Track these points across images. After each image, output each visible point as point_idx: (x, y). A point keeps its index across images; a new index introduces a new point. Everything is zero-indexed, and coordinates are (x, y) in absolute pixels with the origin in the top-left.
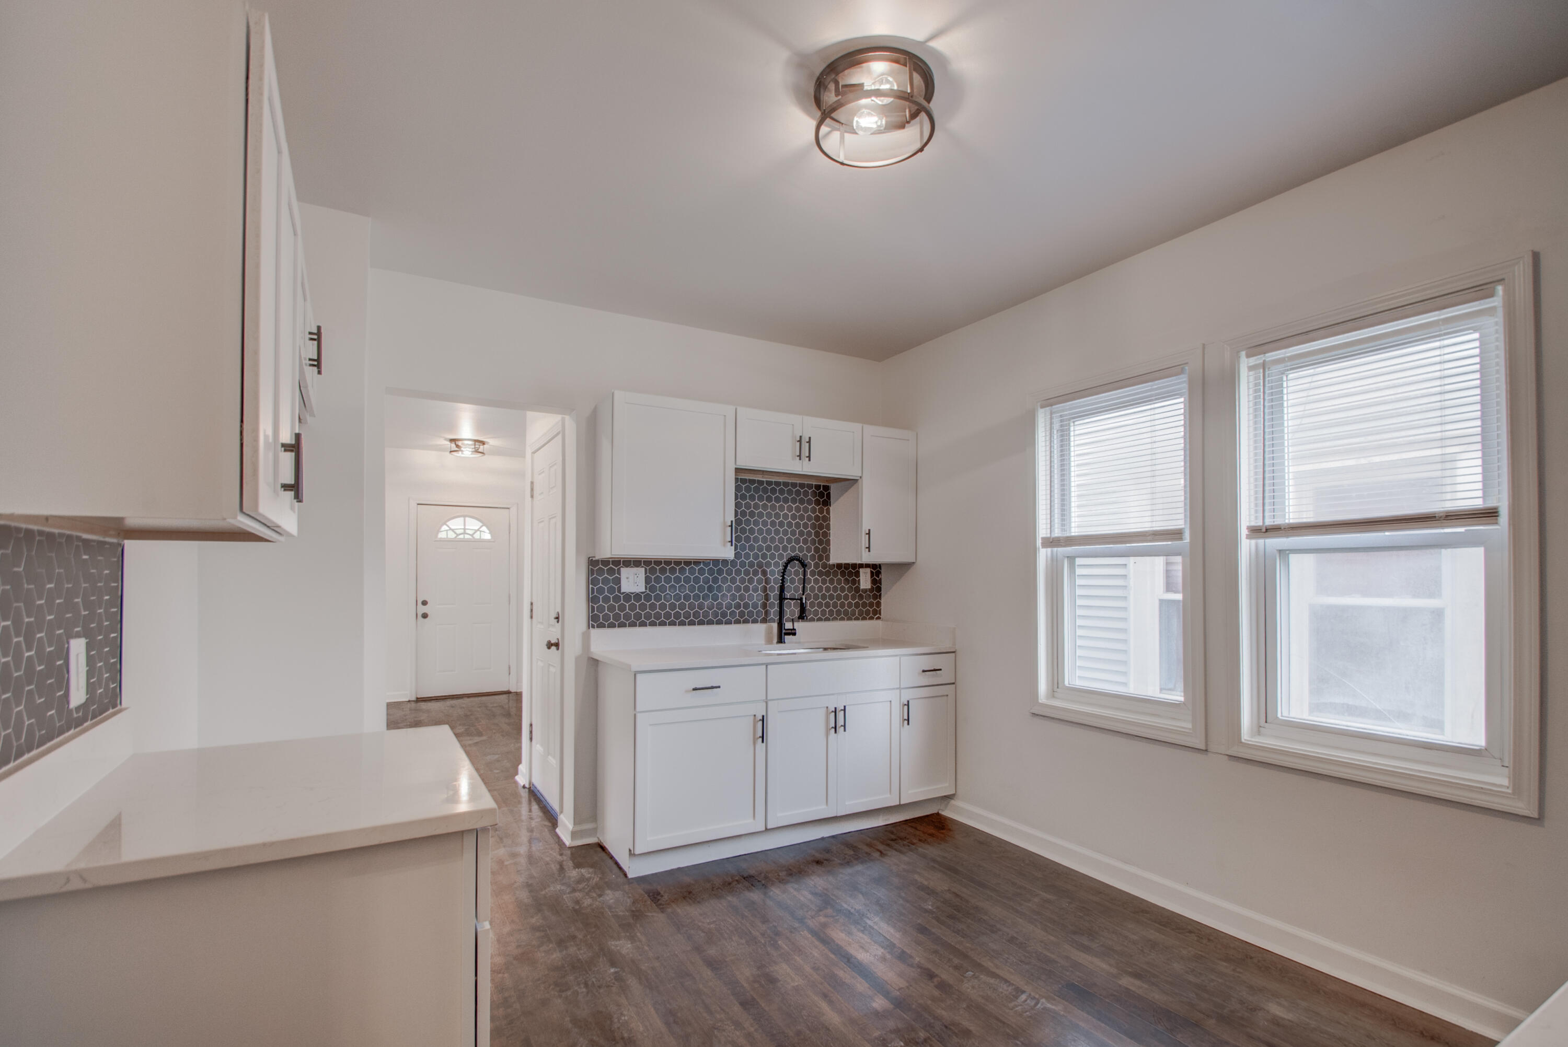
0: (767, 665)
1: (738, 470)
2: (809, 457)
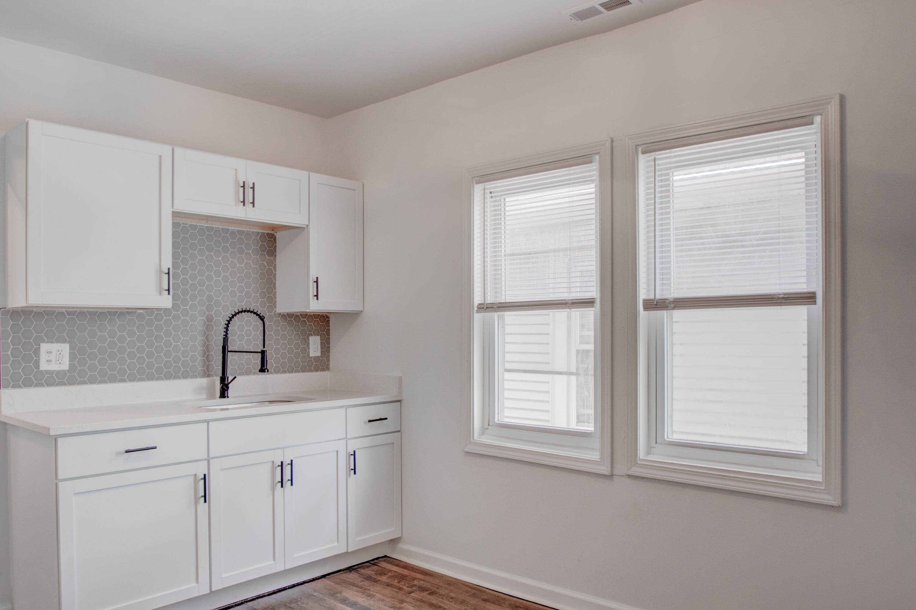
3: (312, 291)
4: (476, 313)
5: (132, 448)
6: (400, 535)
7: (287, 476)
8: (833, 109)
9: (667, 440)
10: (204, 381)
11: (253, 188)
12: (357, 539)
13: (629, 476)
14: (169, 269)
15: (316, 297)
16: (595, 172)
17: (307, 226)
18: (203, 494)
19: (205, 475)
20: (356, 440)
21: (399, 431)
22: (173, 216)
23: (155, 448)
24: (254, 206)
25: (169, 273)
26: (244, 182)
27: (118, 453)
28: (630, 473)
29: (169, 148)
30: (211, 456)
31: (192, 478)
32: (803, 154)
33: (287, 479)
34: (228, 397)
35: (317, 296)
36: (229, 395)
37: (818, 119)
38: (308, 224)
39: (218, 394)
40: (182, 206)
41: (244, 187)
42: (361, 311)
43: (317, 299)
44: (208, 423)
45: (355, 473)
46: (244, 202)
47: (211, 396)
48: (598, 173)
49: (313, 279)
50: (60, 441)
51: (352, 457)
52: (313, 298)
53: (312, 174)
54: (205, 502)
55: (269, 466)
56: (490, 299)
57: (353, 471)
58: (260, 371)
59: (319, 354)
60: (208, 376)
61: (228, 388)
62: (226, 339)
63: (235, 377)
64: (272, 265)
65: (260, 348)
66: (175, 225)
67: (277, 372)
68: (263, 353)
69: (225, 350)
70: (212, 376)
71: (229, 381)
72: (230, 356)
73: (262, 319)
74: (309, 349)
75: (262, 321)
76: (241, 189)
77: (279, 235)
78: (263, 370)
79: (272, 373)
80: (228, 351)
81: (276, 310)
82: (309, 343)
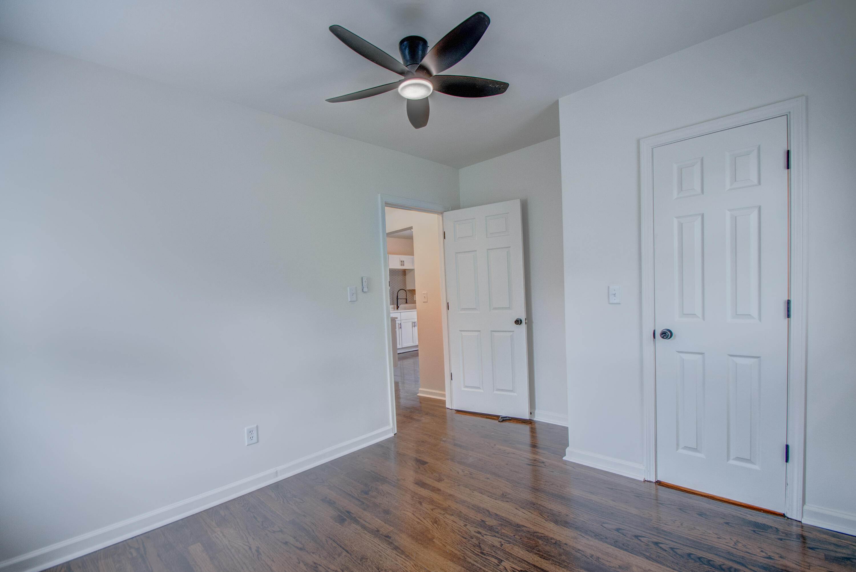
0: (400, 312)
1: (389, 269)
2: (404, 265)
39: (396, 308)
47: (394, 309)
62: (397, 296)
64: (405, 278)
65: (406, 298)
67: (410, 303)
68: (406, 299)
69: (397, 299)
72: (399, 300)
73: (406, 291)
76: (401, 262)
78: (406, 303)
79: (409, 304)
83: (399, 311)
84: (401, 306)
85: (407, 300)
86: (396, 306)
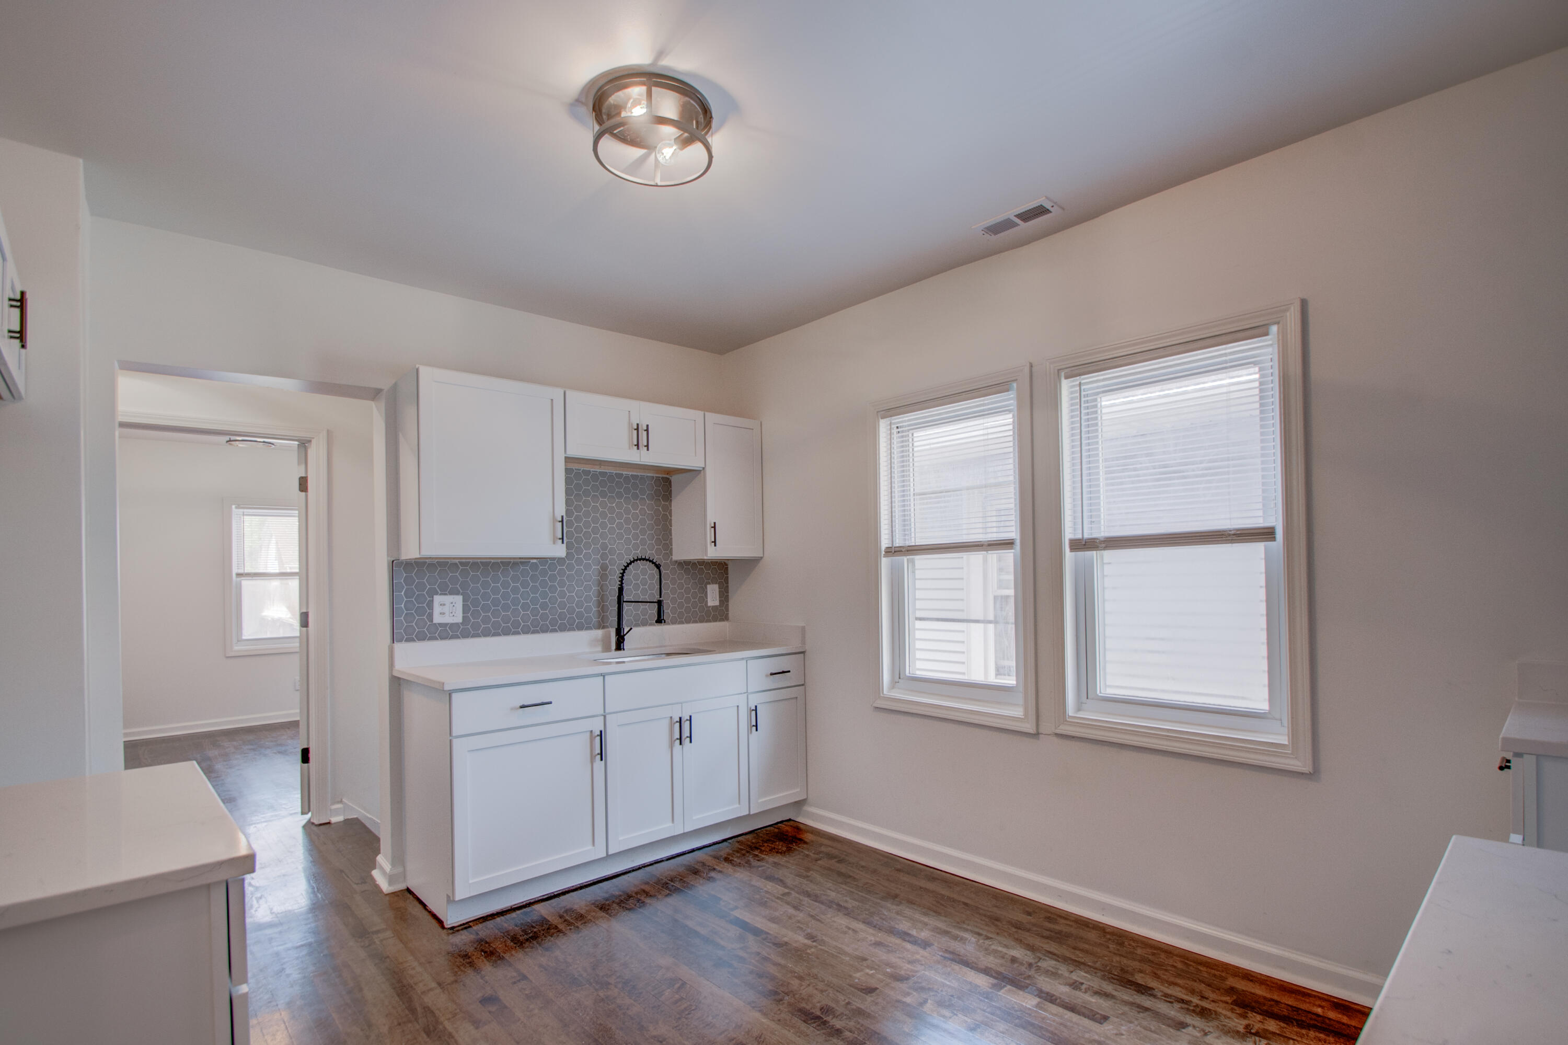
3: (710, 537)
4: (884, 557)
5: (526, 703)
6: (805, 797)
7: (686, 733)
8: (1293, 318)
9: (1100, 695)
10: (599, 633)
11: (647, 430)
12: (760, 801)
13: (1057, 735)
14: (562, 517)
15: (713, 543)
16: (1012, 401)
17: (704, 468)
18: (599, 752)
19: (601, 732)
20: (758, 694)
21: (803, 685)
22: (566, 462)
23: (551, 703)
24: (648, 450)
25: (562, 521)
26: (638, 425)
27: (513, 709)
28: (1058, 731)
29: (560, 392)
30: (607, 711)
31: (588, 734)
32: (1257, 369)
33: (685, 736)
34: (624, 649)
35: (715, 542)
36: (625, 648)
37: (1274, 329)
38: (704, 466)
39: (614, 646)
40: (573, 452)
41: (637, 429)
42: (762, 558)
43: (715, 545)
44: (604, 676)
45: (757, 730)
46: (638, 445)
47: (607, 649)
48: (1016, 402)
49: (710, 524)
50: (454, 696)
51: (754, 712)
52: (711, 544)
53: (706, 413)
54: (602, 760)
55: (667, 721)
56: (898, 543)
57: (754, 728)
58: (657, 622)
59: (717, 603)
60: (603, 628)
61: (624, 640)
62: (621, 590)
63: (631, 629)
65: (657, 598)
66: (568, 471)
68: (660, 603)
70: (607, 627)
71: (625, 632)
72: (626, 607)
73: (658, 566)
74: (707, 598)
75: (658, 570)
77: (674, 479)
78: (660, 620)
80: (624, 602)
81: (672, 558)
82: (707, 592)
83: (627, 659)
84: (634, 637)
85: (665, 606)
86: (613, 632)
